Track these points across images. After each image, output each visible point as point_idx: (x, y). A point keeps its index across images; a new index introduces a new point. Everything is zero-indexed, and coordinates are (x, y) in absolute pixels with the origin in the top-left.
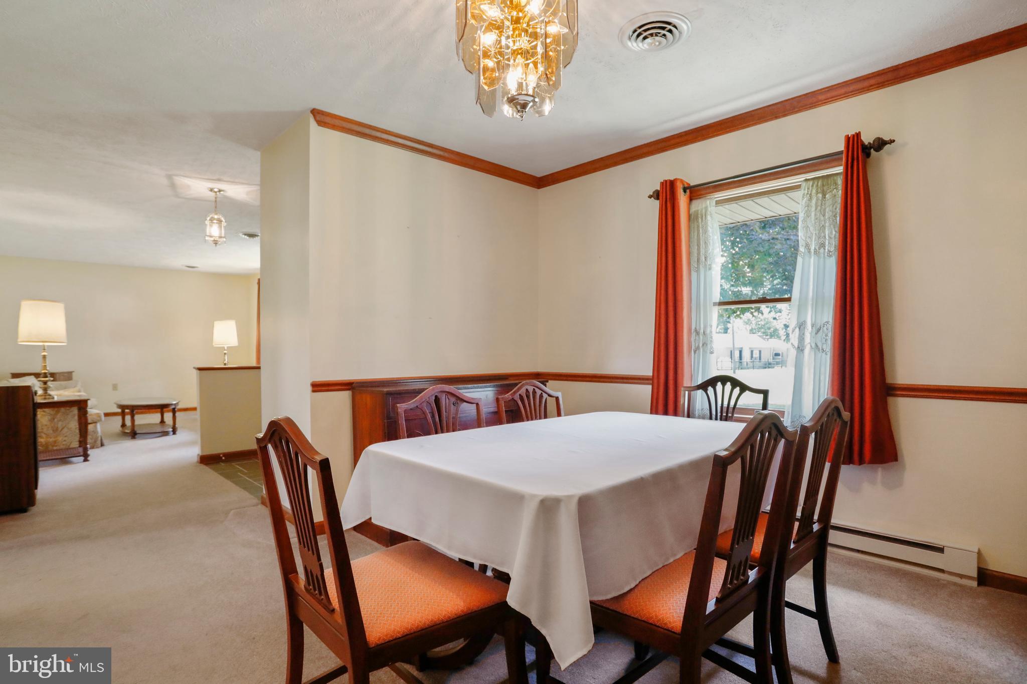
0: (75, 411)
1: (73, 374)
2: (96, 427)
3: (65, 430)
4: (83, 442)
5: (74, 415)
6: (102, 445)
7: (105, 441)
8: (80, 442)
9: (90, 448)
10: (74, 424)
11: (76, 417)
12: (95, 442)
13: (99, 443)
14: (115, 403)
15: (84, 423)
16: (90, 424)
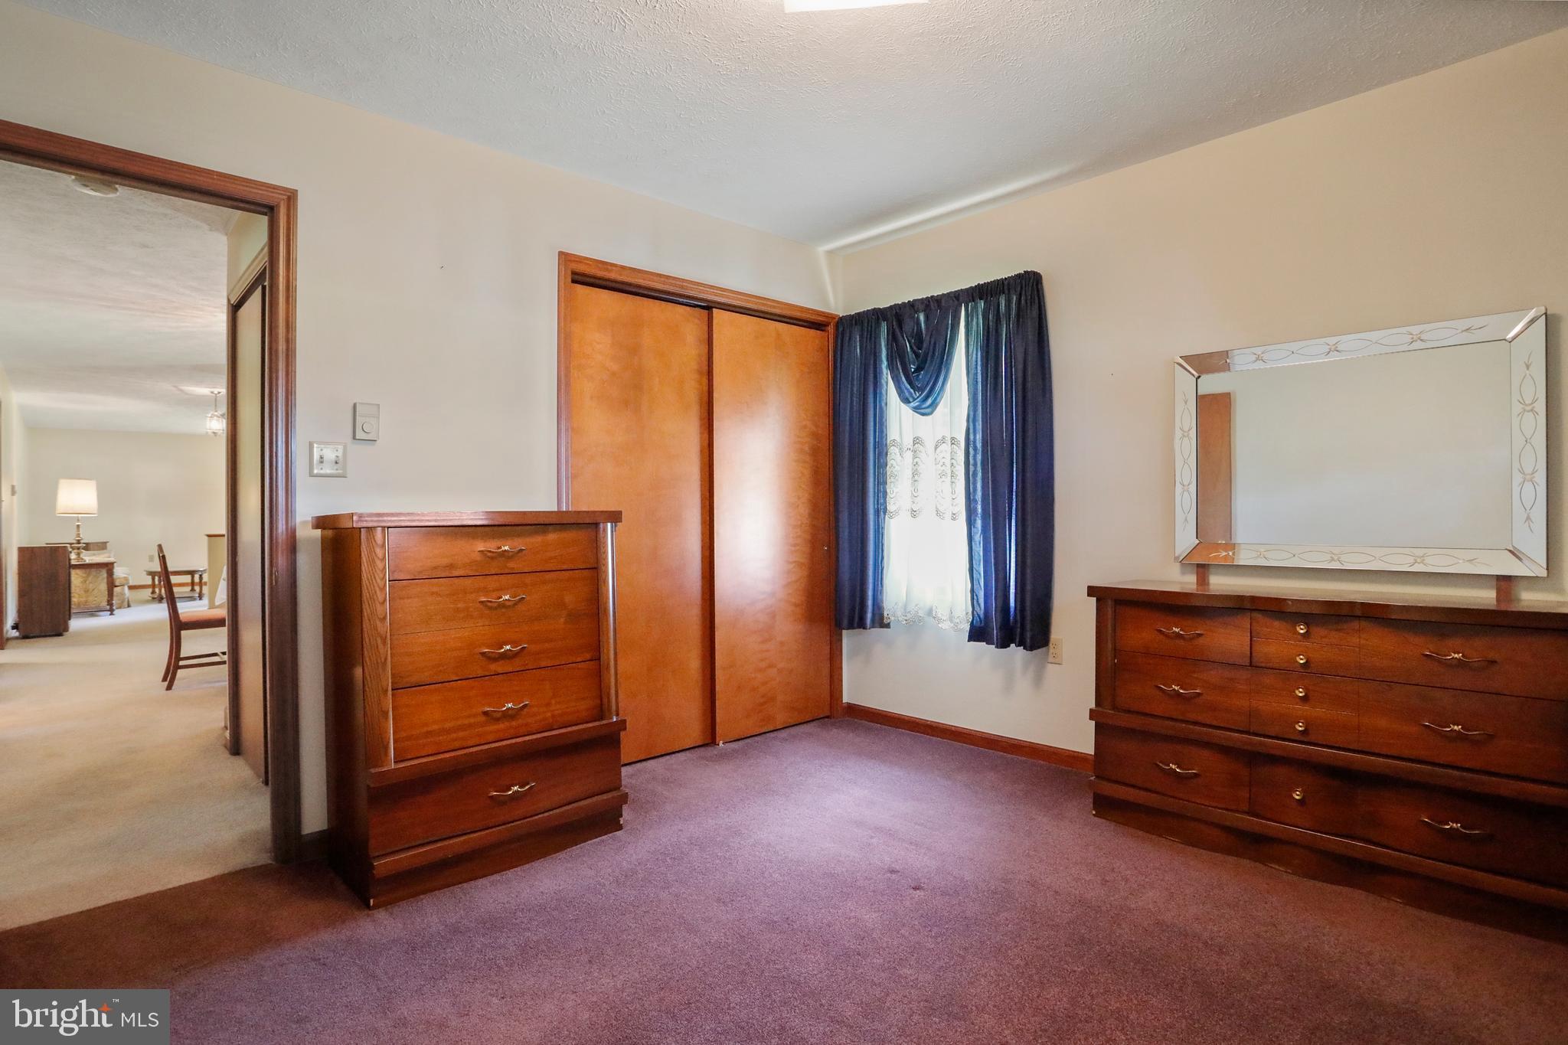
0: (104, 574)
1: (108, 544)
2: (123, 589)
3: (96, 591)
4: (110, 603)
5: (104, 579)
6: (129, 606)
7: (131, 603)
8: (108, 601)
9: (117, 608)
10: (103, 586)
11: (105, 580)
12: (123, 602)
13: (126, 604)
14: (145, 571)
15: (111, 585)
16: (116, 586)
